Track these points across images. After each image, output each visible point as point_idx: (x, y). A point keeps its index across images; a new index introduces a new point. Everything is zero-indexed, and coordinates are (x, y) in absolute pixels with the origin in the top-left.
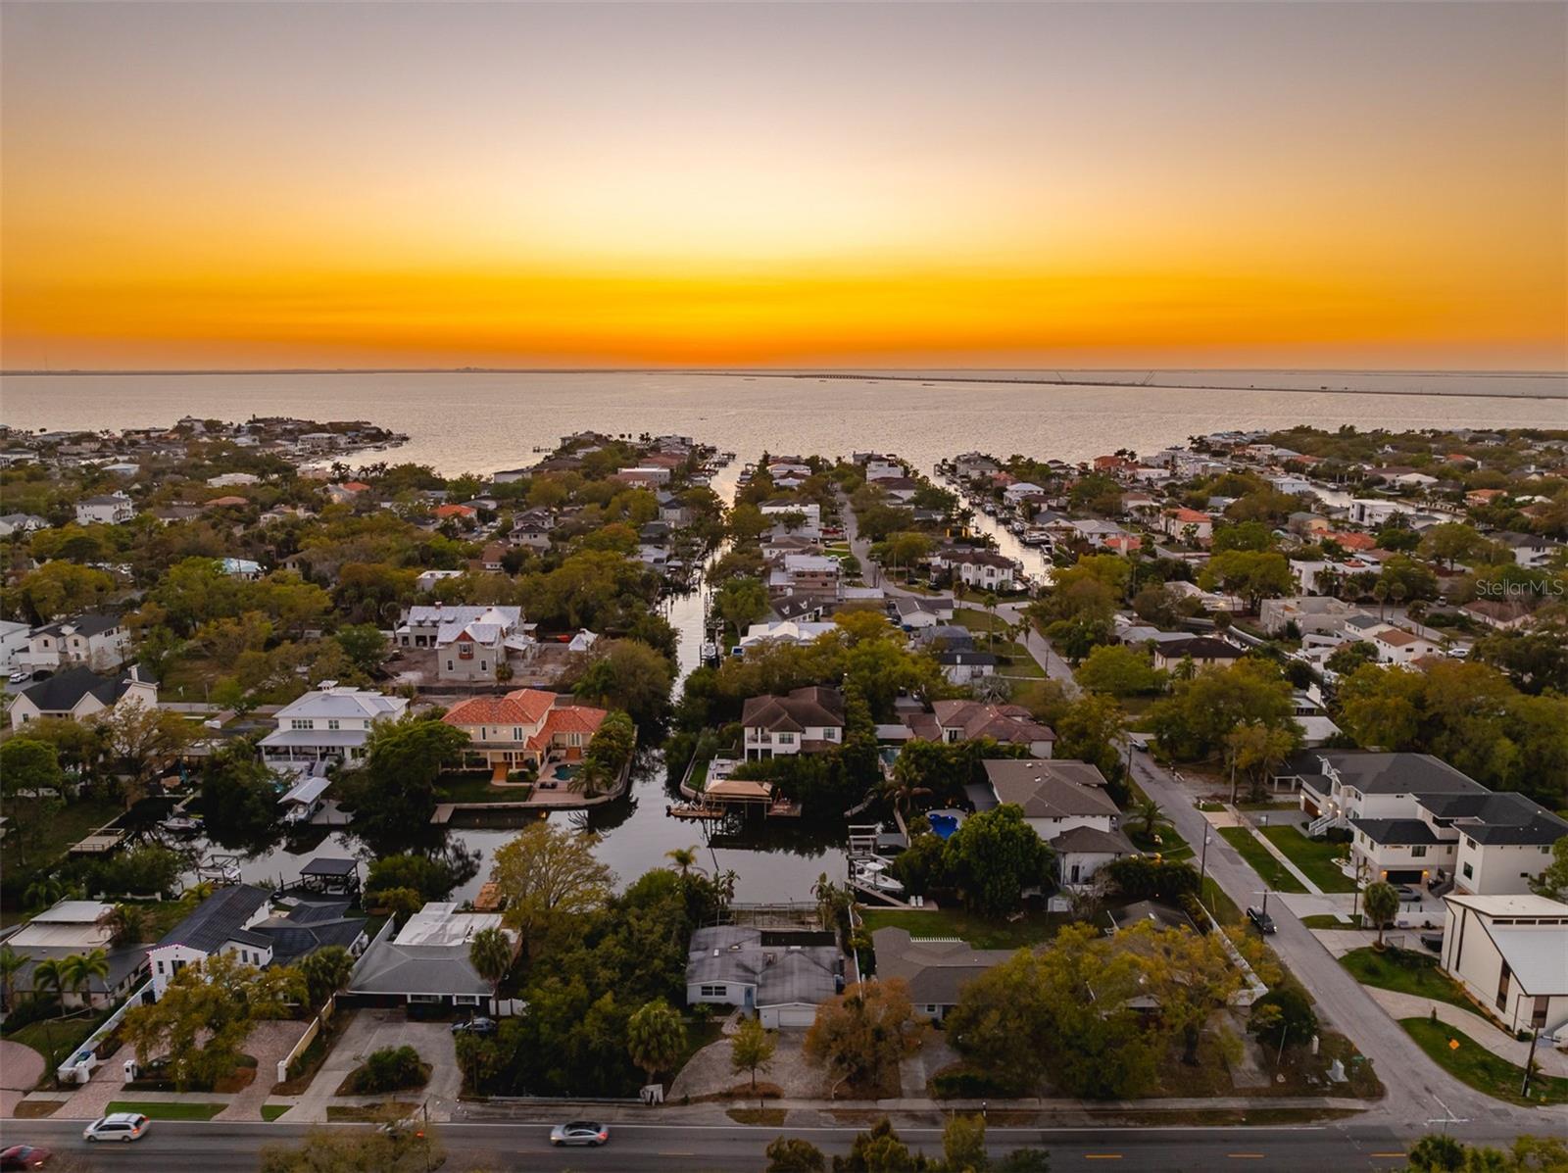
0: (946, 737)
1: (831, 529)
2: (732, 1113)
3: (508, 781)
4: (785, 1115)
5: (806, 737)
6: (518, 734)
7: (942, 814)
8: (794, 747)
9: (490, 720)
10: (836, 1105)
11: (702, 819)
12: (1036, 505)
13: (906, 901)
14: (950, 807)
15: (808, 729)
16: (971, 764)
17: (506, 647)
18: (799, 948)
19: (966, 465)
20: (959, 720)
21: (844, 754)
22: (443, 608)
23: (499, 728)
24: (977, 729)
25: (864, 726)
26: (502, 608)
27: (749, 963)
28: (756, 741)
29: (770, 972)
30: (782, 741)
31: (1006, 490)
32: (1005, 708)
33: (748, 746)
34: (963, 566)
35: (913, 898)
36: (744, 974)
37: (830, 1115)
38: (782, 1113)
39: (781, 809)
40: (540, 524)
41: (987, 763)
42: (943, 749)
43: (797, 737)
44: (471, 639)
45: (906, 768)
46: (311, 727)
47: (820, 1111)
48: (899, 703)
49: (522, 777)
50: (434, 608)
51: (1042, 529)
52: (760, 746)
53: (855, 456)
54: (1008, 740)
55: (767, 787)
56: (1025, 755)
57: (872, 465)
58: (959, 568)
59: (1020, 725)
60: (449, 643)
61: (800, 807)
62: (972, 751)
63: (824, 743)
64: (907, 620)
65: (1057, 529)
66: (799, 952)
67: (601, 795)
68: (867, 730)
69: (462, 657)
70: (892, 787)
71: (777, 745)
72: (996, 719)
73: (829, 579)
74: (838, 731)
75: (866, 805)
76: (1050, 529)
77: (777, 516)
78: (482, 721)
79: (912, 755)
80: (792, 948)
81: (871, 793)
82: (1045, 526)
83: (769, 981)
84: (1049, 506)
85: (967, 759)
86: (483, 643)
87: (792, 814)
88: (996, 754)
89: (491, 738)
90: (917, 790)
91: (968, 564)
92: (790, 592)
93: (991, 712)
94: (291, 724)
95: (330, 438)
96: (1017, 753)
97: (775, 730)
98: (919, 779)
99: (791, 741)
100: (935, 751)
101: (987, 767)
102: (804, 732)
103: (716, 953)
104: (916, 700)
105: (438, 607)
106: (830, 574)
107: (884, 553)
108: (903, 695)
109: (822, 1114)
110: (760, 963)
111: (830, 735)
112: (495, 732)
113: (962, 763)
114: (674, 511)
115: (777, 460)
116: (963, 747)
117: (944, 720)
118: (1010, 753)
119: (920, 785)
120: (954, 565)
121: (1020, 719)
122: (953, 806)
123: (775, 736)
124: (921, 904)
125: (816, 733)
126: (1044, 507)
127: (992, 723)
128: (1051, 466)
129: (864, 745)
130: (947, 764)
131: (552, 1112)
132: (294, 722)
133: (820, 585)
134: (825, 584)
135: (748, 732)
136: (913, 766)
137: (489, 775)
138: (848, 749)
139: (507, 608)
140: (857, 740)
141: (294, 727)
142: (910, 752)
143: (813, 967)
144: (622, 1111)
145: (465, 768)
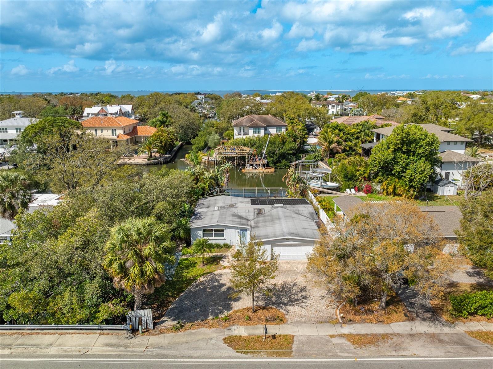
2: (231, 341)
4: (292, 342)
5: (265, 132)
8: (261, 135)
9: (99, 125)
10: (347, 329)
13: (343, 192)
15: (268, 128)
18: (282, 205)
23: (104, 129)
27: (243, 214)
29: (261, 219)
30: (254, 132)
33: (237, 137)
35: (347, 190)
36: (239, 220)
37: (343, 341)
38: (289, 340)
41: (376, 130)
43: (262, 131)
44: (105, 112)
46: (7, 132)
47: (332, 336)
63: (276, 135)
66: (281, 207)
67: (157, 159)
71: (251, 135)
74: (284, 129)
78: (95, 126)
80: (276, 205)
83: (260, 224)
86: (111, 114)
88: (375, 127)
89: (100, 136)
97: (251, 126)
99: (259, 132)
102: (266, 129)
103: (216, 208)
109: (335, 341)
110: (252, 214)
112: (102, 133)
123: (251, 130)
124: (354, 193)
125: (272, 131)
131: (19, 341)
135: (236, 132)
139: (126, 106)
143: (295, 215)
144: (104, 339)
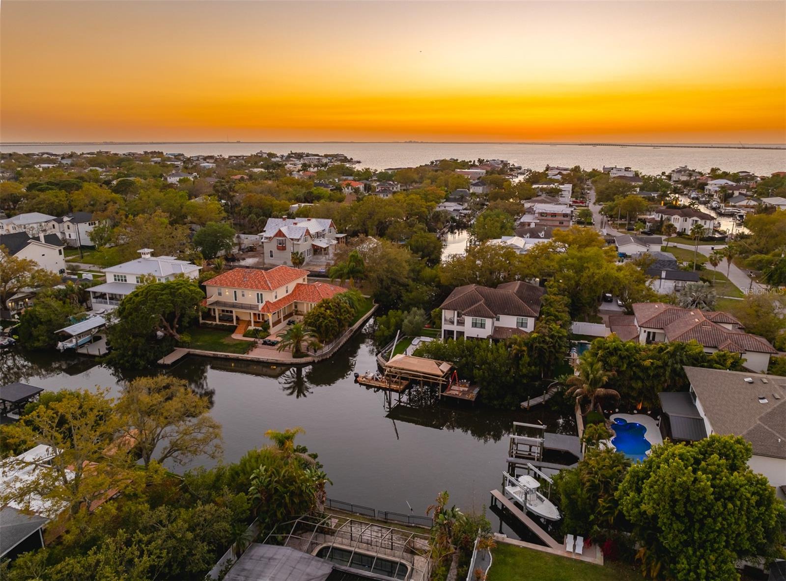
0: (643, 337)
1: (578, 201)
3: (244, 336)
5: (497, 324)
6: (260, 298)
7: (629, 419)
8: (486, 332)
9: (239, 285)
11: (385, 389)
12: (731, 192)
13: (561, 540)
14: (640, 412)
15: (502, 317)
16: (669, 369)
17: (313, 245)
19: (678, 174)
20: (661, 323)
21: (530, 344)
22: (287, 220)
23: (246, 292)
24: (679, 333)
25: (557, 318)
26: (319, 220)
28: (453, 323)
30: (475, 325)
31: (707, 184)
32: (713, 315)
33: (445, 327)
34: (673, 217)
35: (569, 538)
39: (457, 390)
40: (391, 189)
41: (691, 372)
42: (638, 350)
43: (488, 322)
44: (284, 236)
45: (591, 365)
46: (126, 280)
48: (604, 307)
49: (255, 333)
50: (282, 219)
51: (734, 206)
52: (455, 328)
53: (604, 168)
54: (715, 347)
55: (445, 367)
56: (737, 365)
57: (614, 171)
58: (669, 220)
59: (730, 334)
60: (270, 238)
61: (477, 390)
62: (673, 355)
63: (514, 331)
64: (622, 249)
65: (747, 207)
67: (307, 356)
68: (560, 322)
69: (278, 248)
70: (575, 384)
71: (469, 329)
72: (702, 324)
73: (565, 219)
74: (531, 322)
75: (547, 397)
76: (740, 207)
77: (542, 190)
78: (233, 285)
79: (600, 353)
81: (555, 385)
82: (737, 204)
84: (740, 193)
85: (666, 364)
86: (292, 239)
87: (467, 397)
88: (700, 361)
89: (241, 300)
90: (601, 391)
91: (676, 216)
92: (533, 225)
93: (696, 317)
94: (113, 278)
95: (318, 159)
96: (729, 362)
97: (468, 314)
98: (605, 379)
99: (482, 326)
100: (627, 350)
101: (688, 374)
102: (498, 319)
104: (620, 306)
105: (284, 219)
106: (565, 215)
107: (612, 209)
108: (609, 301)
111: (524, 324)
112: (243, 295)
113: (658, 367)
114: (478, 187)
115: (553, 169)
116: (661, 350)
117: (644, 321)
118: (720, 362)
119: (606, 386)
120: (665, 217)
121: (730, 327)
122: (643, 412)
123: (468, 320)
124: (579, 550)
125: (509, 322)
126: (736, 193)
127: (697, 329)
128: (741, 174)
129: (552, 337)
130: (639, 366)
132: (115, 276)
133: (557, 224)
134: (561, 223)
135: (447, 314)
136: (600, 364)
137: (233, 330)
138: (535, 339)
139: (322, 220)
140: (546, 331)
141: (115, 280)
142: (599, 348)
145: (218, 322)
